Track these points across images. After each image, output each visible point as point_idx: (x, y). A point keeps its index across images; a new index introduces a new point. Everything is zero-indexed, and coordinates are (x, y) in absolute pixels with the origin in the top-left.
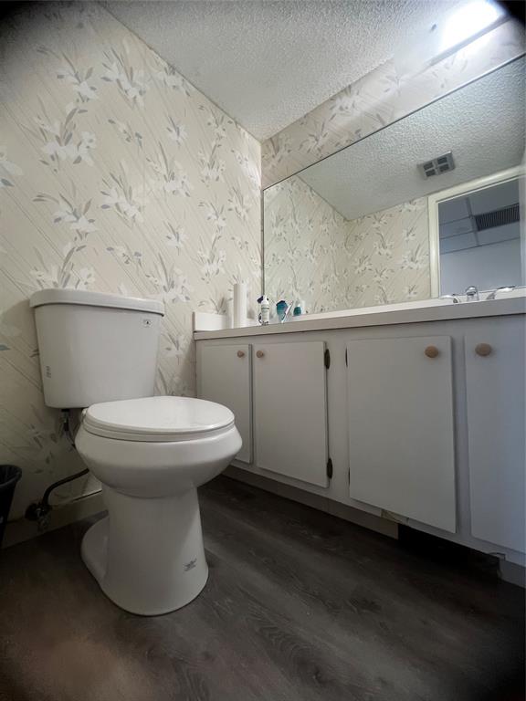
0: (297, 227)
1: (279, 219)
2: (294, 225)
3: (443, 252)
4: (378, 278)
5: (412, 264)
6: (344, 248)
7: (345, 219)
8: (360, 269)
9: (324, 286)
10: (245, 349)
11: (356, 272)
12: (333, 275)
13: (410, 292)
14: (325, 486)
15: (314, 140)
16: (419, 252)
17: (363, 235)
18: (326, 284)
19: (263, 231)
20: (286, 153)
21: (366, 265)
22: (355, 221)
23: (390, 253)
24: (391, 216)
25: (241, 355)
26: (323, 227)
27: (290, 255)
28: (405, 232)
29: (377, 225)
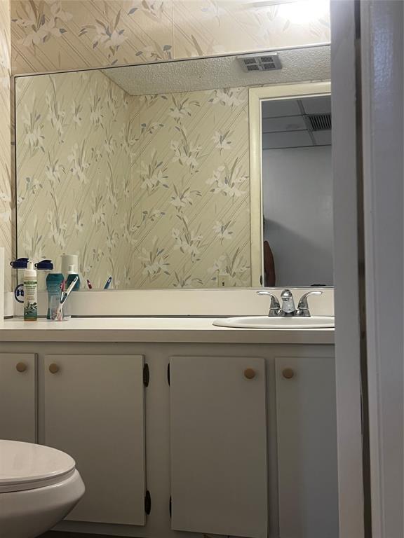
0: (58, 125)
1: (36, 117)
2: (55, 121)
3: (267, 146)
4: (177, 202)
5: (227, 188)
6: (125, 144)
7: (126, 94)
8: (150, 182)
9: (96, 216)
10: (30, 360)
11: (143, 186)
12: (109, 195)
13: (223, 229)
14: (143, 525)
15: (104, 32)
16: (237, 170)
17: (155, 125)
18: (100, 211)
19: (14, 144)
20: (57, 33)
21: (158, 176)
22: (142, 99)
23: (195, 164)
24: (197, 104)
25: (22, 368)
26: (95, 116)
27: (49, 174)
28: (218, 135)
29: (176, 114)
